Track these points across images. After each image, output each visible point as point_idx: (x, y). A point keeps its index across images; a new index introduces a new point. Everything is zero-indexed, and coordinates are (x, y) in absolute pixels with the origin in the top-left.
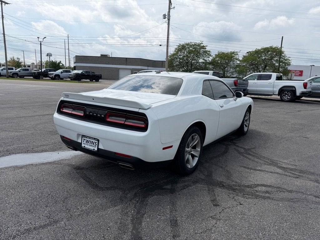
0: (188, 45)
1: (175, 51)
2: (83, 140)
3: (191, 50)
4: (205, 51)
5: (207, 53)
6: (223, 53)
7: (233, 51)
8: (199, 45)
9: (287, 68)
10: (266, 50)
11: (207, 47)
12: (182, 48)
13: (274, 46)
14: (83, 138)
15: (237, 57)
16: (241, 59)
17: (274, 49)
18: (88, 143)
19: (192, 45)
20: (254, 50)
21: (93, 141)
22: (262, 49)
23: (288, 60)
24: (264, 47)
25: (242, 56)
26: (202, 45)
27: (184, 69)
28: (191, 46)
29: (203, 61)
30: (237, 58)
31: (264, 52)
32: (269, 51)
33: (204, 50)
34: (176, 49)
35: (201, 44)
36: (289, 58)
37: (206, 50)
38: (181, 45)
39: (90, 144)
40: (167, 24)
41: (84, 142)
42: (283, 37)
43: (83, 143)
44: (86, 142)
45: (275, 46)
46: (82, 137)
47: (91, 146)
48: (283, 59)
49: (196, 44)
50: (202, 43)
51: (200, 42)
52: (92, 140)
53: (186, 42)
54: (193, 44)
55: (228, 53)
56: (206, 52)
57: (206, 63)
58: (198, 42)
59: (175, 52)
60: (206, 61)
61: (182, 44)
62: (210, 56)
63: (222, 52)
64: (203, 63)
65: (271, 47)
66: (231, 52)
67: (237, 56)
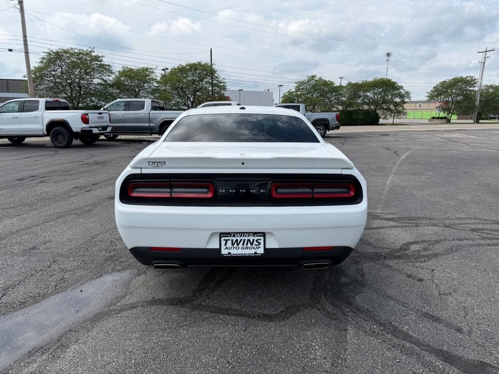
0: (66, 52)
1: (42, 62)
2: (223, 243)
3: (74, 62)
4: (101, 64)
5: (105, 69)
6: (131, 69)
7: (145, 66)
8: (88, 54)
9: (224, 94)
10: (194, 67)
11: (104, 59)
12: (55, 58)
13: (203, 62)
14: (223, 239)
15: (153, 76)
16: (158, 79)
17: (203, 66)
18: (238, 245)
19: (75, 53)
20: (176, 67)
21: (251, 238)
22: (187, 66)
23: (222, 83)
24: (191, 63)
25: (160, 76)
26: (93, 54)
27: (66, 96)
28: (72, 54)
29: (100, 81)
30: (154, 78)
31: (190, 70)
32: (196, 69)
33: (99, 63)
34: (44, 58)
35: (91, 52)
36: (224, 80)
37: (103, 63)
38: (54, 53)
39: (243, 245)
40: (19, 10)
41: (225, 245)
42: (211, 49)
43: (223, 247)
44: (233, 245)
45: (205, 62)
46: (220, 238)
47: (247, 248)
48: (217, 81)
49: (81, 51)
50: (93, 51)
51: (90, 50)
52: (247, 238)
53: (62, 48)
54: (76, 51)
55: (139, 70)
56: (102, 66)
57: (105, 85)
58: (85, 49)
59: (42, 65)
60: (105, 81)
61: (55, 51)
62: (112, 73)
63: (129, 67)
64: (101, 84)
65: (199, 63)
66: (143, 68)
67: (153, 74)
